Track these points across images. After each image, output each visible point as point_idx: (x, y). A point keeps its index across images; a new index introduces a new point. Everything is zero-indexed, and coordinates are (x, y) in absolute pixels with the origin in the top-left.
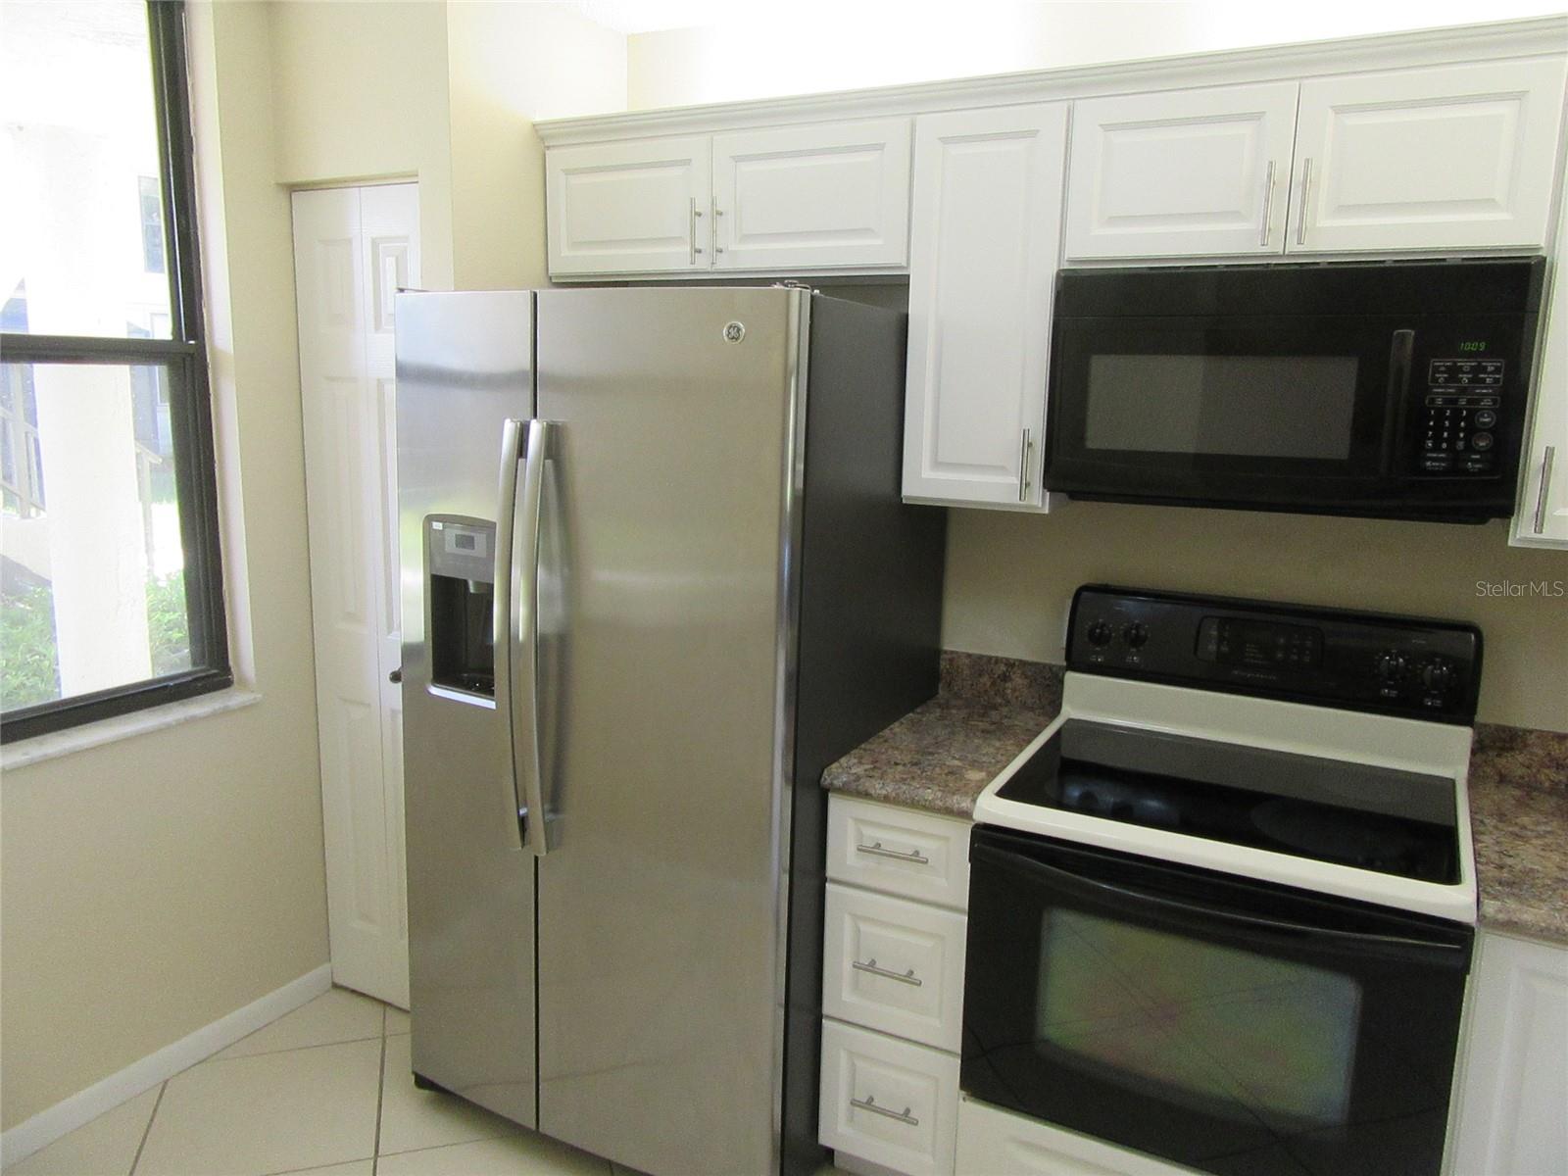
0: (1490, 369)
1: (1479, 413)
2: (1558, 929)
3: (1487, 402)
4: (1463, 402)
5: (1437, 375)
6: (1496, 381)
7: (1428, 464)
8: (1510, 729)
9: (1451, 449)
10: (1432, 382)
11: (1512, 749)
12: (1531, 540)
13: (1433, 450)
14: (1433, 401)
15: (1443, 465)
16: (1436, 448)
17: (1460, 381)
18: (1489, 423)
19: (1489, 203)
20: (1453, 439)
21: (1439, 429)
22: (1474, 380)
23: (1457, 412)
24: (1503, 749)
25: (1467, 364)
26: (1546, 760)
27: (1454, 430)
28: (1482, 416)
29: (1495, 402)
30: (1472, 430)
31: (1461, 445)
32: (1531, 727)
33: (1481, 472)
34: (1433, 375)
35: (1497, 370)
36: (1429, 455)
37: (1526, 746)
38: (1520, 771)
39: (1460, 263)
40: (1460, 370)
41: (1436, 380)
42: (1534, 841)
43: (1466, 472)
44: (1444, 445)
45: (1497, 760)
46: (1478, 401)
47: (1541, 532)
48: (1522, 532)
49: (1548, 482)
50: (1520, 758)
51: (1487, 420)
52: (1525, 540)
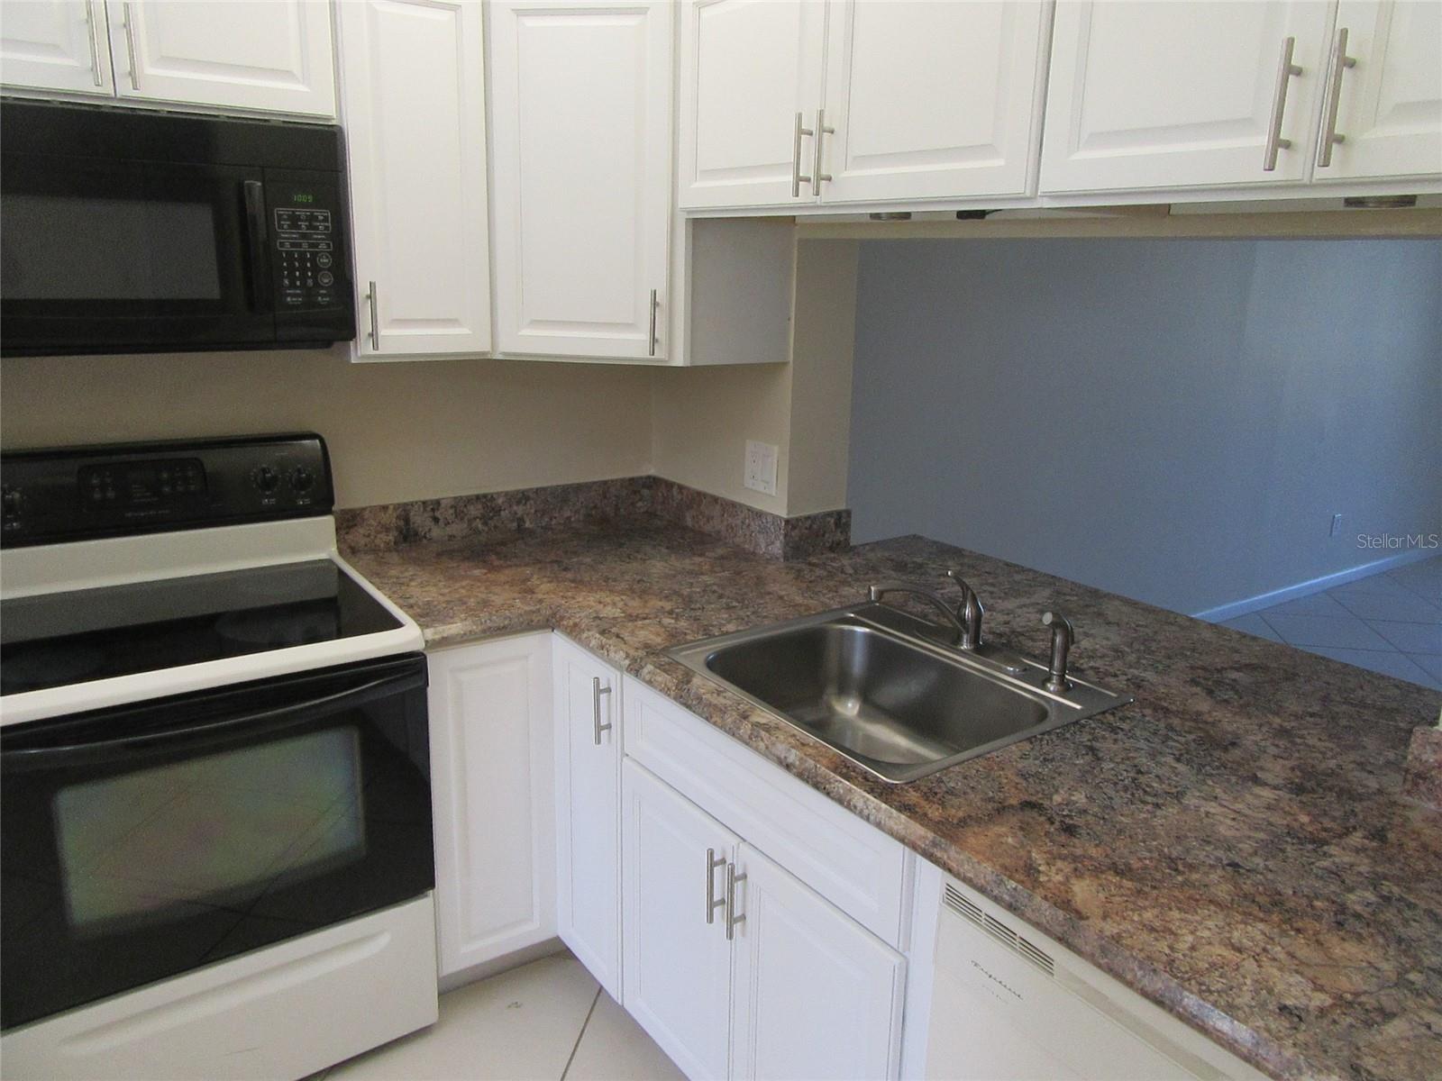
0: (321, 218)
1: (320, 255)
2: (470, 631)
3: (323, 246)
4: (305, 246)
5: (282, 222)
6: (326, 228)
7: (289, 299)
8: (351, 510)
9: (304, 284)
10: (279, 228)
11: (356, 525)
12: (369, 357)
13: (289, 288)
14: (282, 245)
15: (300, 299)
16: (293, 285)
17: (299, 227)
18: (328, 263)
19: (287, 74)
20: (304, 278)
21: (292, 270)
22: (310, 227)
23: (302, 254)
24: (349, 527)
25: (302, 212)
26: (379, 528)
27: (303, 270)
28: (322, 257)
29: (328, 245)
30: (316, 269)
31: (310, 282)
32: (364, 505)
33: (329, 305)
34: (279, 223)
35: (326, 219)
36: (288, 291)
37: (363, 520)
38: (363, 541)
39: (282, 125)
40: (298, 218)
41: (281, 226)
42: (413, 584)
43: (320, 305)
44: (298, 283)
45: (346, 537)
46: (316, 246)
47: (377, 349)
48: (362, 350)
49: (376, 309)
50: (362, 531)
51: (325, 261)
52: (363, 357)
